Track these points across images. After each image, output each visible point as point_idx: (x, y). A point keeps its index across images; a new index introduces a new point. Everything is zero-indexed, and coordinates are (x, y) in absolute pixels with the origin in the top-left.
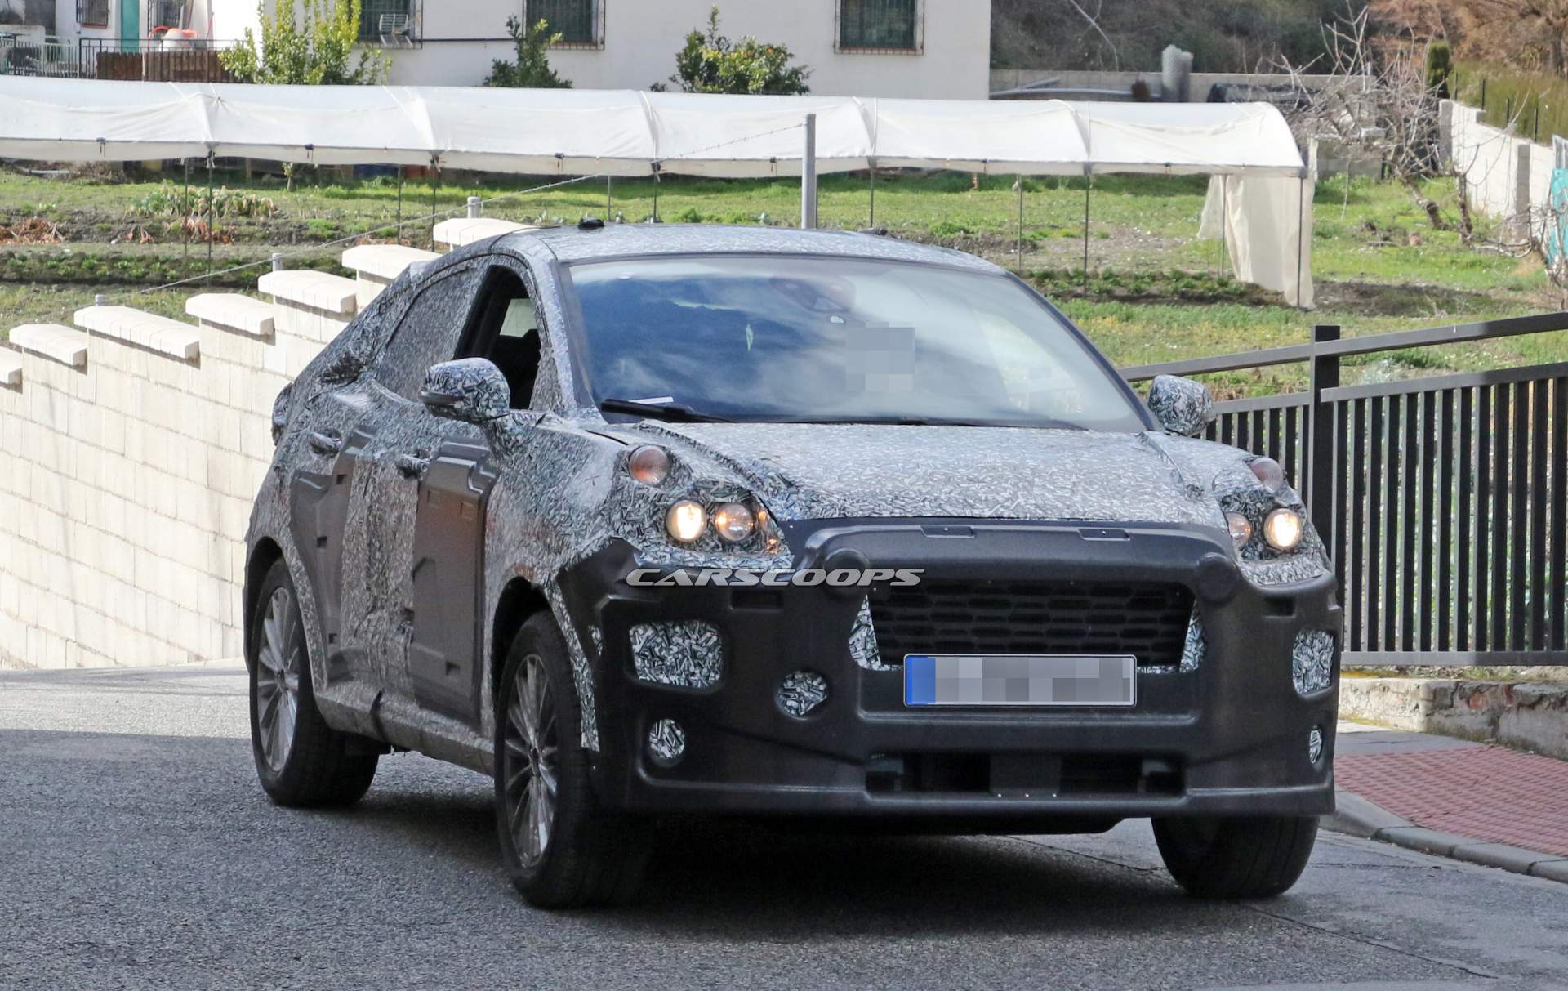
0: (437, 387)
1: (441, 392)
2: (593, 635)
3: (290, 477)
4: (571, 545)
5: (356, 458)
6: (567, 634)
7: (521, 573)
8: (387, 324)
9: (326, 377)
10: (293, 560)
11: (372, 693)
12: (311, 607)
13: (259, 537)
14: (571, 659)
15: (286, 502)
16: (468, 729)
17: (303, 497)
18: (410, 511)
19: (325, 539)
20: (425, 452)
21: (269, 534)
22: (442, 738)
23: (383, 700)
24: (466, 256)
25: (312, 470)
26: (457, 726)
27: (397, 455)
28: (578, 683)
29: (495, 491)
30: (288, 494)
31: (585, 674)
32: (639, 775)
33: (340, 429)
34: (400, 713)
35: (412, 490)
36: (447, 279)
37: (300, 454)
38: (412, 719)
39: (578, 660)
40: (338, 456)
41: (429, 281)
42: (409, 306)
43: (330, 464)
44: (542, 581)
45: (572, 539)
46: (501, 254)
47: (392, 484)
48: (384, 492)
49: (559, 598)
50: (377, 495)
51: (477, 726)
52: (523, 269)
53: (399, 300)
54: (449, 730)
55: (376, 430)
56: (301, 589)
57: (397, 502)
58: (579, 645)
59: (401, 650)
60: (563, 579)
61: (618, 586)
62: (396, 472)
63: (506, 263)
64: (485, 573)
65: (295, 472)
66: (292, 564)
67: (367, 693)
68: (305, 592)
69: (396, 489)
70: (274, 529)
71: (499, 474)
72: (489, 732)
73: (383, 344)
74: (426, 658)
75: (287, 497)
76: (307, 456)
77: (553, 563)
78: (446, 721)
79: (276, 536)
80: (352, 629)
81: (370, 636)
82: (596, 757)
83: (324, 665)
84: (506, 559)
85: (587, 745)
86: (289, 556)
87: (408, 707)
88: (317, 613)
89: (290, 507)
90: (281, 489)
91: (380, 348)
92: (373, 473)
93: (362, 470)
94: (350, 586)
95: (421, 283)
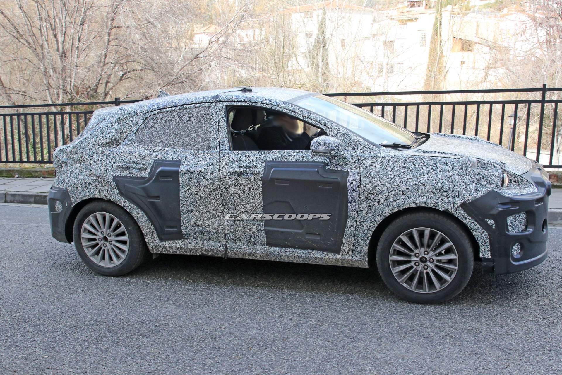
0: (325, 147)
1: (327, 148)
2: (489, 222)
3: (110, 178)
4: (465, 194)
5: (180, 171)
6: (469, 223)
7: (424, 205)
8: (127, 127)
9: (103, 145)
10: (127, 204)
11: (214, 243)
12: (144, 218)
13: (86, 198)
14: (472, 231)
15: (112, 186)
16: (325, 253)
17: (126, 184)
18: (254, 186)
19: (158, 197)
20: (251, 167)
21: (99, 197)
22: (301, 256)
23: (229, 245)
24: (190, 103)
25: (128, 176)
26: (314, 252)
27: (220, 168)
28: (478, 238)
29: (350, 178)
30: (114, 184)
31: (483, 235)
32: (511, 262)
33: (140, 162)
34: (250, 249)
35: (252, 180)
36: (175, 111)
37: (111, 171)
38: (265, 251)
39: (478, 231)
40: (149, 170)
41: (155, 112)
42: (143, 120)
43: (144, 173)
44: (449, 207)
45: (464, 192)
46: (232, 101)
47: (226, 178)
48: (217, 181)
49: (462, 212)
50: (210, 182)
51: (338, 252)
52: (267, 105)
53: (131, 119)
54: (307, 254)
55: (180, 161)
56: (135, 213)
57: (236, 184)
58: (479, 226)
59: (254, 230)
60: (464, 206)
61: (498, 205)
62: (229, 174)
63: (243, 104)
64: (349, 204)
65: (114, 177)
66: (126, 206)
67: (208, 244)
68: (138, 214)
69: (233, 180)
70: (105, 195)
71: (348, 172)
72: (350, 253)
73: (130, 133)
74: (282, 232)
75: (112, 185)
76: (119, 171)
77: (454, 201)
78: (302, 251)
79: (108, 197)
80: (196, 225)
81: (216, 227)
82: (487, 260)
83: (155, 235)
84: (395, 201)
85: (482, 257)
86: (123, 203)
87: (258, 247)
88: (149, 220)
89: (117, 188)
90: (105, 183)
91: (128, 134)
92: (203, 175)
93: (189, 174)
94: (189, 211)
95: (146, 113)
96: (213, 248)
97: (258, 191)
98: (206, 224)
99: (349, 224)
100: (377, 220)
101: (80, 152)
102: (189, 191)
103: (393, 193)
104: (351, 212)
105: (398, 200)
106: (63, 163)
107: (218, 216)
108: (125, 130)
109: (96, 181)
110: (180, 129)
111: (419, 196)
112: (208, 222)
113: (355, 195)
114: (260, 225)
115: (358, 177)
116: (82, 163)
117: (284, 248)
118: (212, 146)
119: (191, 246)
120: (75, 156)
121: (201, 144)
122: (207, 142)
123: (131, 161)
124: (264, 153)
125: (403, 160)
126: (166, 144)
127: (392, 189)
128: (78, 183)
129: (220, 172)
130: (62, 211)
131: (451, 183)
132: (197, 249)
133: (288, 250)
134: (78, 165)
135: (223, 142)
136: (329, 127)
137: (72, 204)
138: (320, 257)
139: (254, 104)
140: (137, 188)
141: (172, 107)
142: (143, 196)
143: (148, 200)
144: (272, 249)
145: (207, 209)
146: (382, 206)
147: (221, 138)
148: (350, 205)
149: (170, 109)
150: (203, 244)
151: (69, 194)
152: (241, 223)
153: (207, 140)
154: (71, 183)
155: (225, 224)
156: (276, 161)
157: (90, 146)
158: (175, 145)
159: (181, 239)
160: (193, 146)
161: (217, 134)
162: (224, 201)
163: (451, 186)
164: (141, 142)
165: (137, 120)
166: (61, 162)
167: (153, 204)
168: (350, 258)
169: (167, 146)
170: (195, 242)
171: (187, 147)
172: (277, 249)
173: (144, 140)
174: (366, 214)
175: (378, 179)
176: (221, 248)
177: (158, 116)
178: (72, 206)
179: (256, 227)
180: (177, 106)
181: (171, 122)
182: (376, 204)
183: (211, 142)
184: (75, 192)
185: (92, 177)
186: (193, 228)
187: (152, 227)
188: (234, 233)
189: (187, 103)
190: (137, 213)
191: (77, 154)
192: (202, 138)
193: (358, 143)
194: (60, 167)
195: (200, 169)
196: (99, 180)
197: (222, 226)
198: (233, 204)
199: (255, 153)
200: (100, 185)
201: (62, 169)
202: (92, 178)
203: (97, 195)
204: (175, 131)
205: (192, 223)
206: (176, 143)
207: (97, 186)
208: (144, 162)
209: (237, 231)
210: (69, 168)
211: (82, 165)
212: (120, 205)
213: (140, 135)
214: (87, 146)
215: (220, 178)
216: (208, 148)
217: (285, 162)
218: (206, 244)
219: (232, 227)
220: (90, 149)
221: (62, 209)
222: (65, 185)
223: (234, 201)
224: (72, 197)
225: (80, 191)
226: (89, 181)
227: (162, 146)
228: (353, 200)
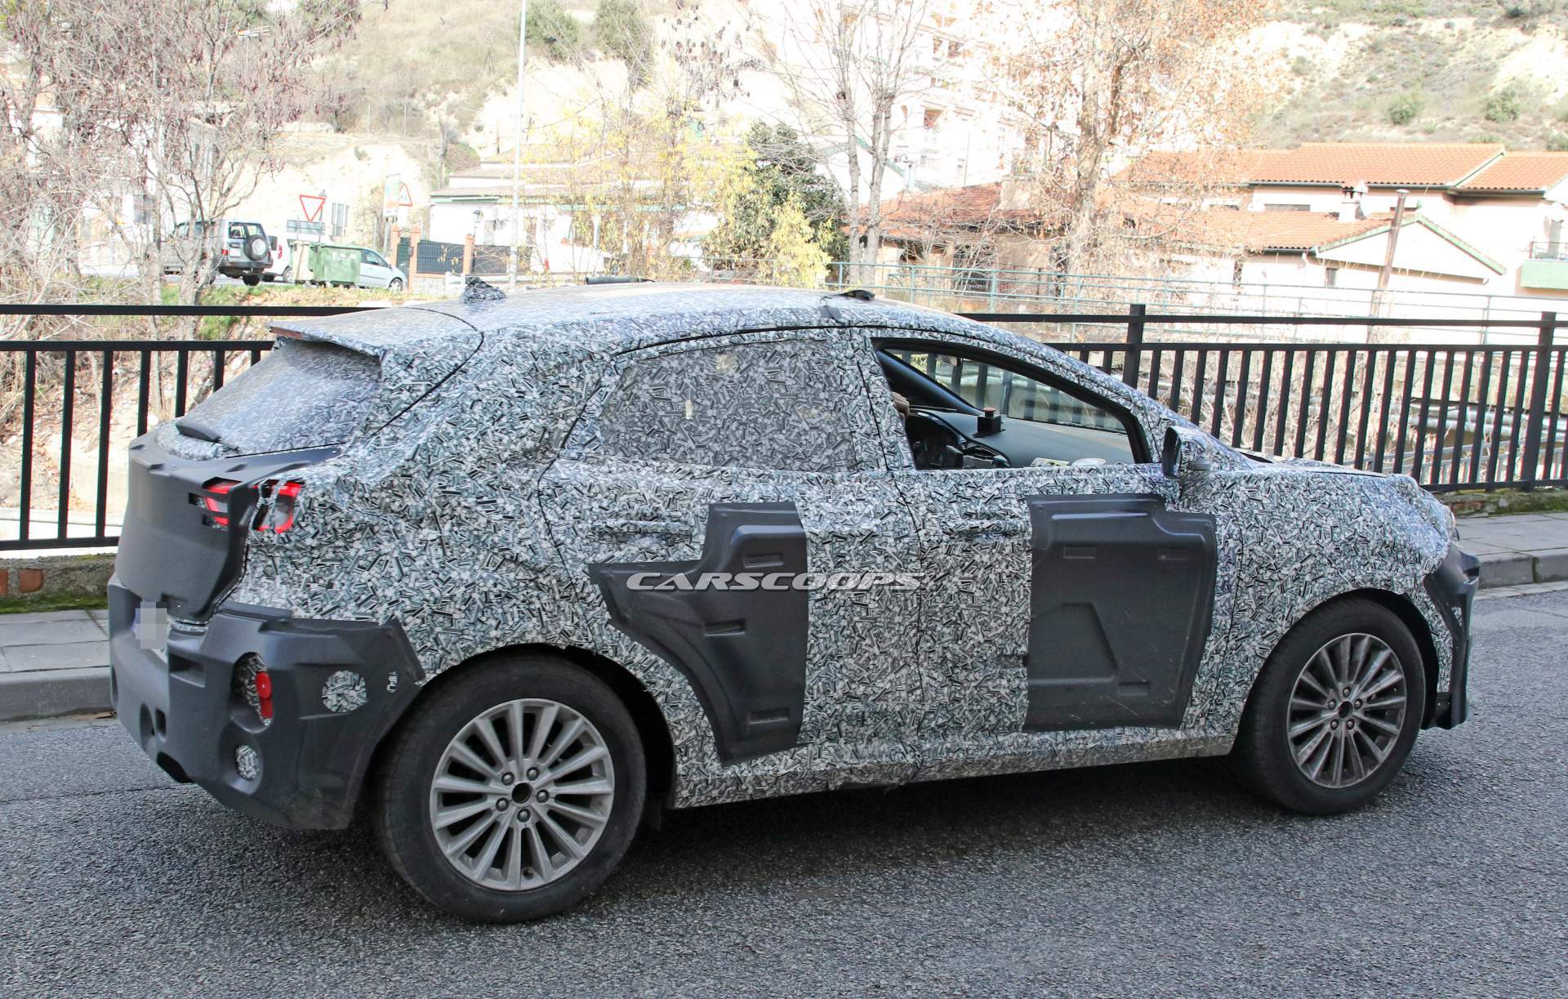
2: (1455, 613)
3: (579, 573)
4: (1427, 555)
5: (808, 535)
6: (1431, 618)
7: (1369, 585)
8: (565, 398)
9: (512, 462)
10: (634, 656)
11: (886, 745)
12: (684, 696)
13: (488, 648)
14: (1433, 635)
15: (589, 599)
16: (1152, 730)
18: (1010, 568)
19: (740, 624)
20: (995, 515)
21: (540, 640)
22: (1101, 747)
23: (928, 746)
24: (761, 327)
25: (638, 560)
26: (1128, 732)
27: (918, 523)
28: (1438, 650)
29: (1222, 532)
30: (594, 591)
31: (1446, 641)
33: (664, 512)
34: (983, 748)
35: (1008, 550)
36: (719, 349)
37: (576, 546)
38: (1019, 746)
39: (1441, 633)
40: (702, 538)
41: (653, 351)
42: (618, 377)
43: (686, 549)
44: (1408, 587)
45: (1425, 550)
46: (886, 327)
47: (940, 550)
48: (914, 559)
49: (1424, 594)
50: (895, 564)
51: (1178, 722)
52: (981, 343)
53: (574, 372)
54: (1114, 738)
55: (791, 505)
56: (661, 682)
57: (967, 564)
58: (1443, 622)
59: (1003, 692)
60: (1426, 581)
61: (1464, 576)
62: (946, 537)
63: (917, 335)
64: (1216, 598)
65: (590, 566)
66: (635, 661)
67: (871, 749)
68: (670, 683)
69: (957, 553)
70: (564, 633)
71: (1212, 518)
72: (1202, 721)
73: (580, 418)
74: (1069, 688)
75: (589, 594)
76: (604, 547)
77: (1415, 571)
78: (1103, 732)
79: (574, 639)
80: (850, 696)
81: (904, 694)
83: (709, 748)
84: (1315, 580)
86: (625, 653)
87: (1001, 739)
88: (698, 700)
89: (604, 604)
90: (562, 589)
91: (574, 424)
92: (877, 545)
93: (837, 545)
94: (832, 656)
95: (618, 354)
96: (885, 759)
97: (1021, 580)
98: (876, 690)
99: (1210, 647)
100: (1279, 629)
101: (432, 486)
103: (1310, 561)
104: (1219, 617)
105: (1322, 576)
106: (361, 527)
107: (906, 664)
108: (561, 410)
109: (526, 587)
110: (752, 406)
111: (1360, 564)
112: (881, 685)
113: (1231, 573)
114: (1017, 676)
115: (1235, 529)
116: (448, 526)
117: (1062, 732)
118: (865, 458)
119: (820, 766)
120: (410, 501)
121: (830, 452)
122: (844, 447)
123: (633, 513)
124: (1012, 476)
126: (716, 453)
127: (1307, 554)
128: (451, 598)
129: (921, 533)
130: (361, 709)
131: (1402, 532)
132: (840, 769)
133: (1072, 735)
134: (429, 533)
135: (894, 444)
136: (1139, 403)
137: (421, 676)
138: (1141, 741)
139: (947, 338)
140: (672, 600)
141: (704, 337)
142: (690, 624)
143: (707, 635)
144: (1036, 739)
145: (881, 645)
146: (1288, 595)
147: (885, 434)
148: (1219, 600)
149: (701, 342)
150: (855, 753)
151: (406, 640)
152: (971, 677)
153: (844, 440)
154: (415, 599)
156: (1049, 497)
157: (469, 463)
158: (748, 458)
159: (788, 749)
160: (805, 458)
161: (872, 422)
163: (1404, 538)
165: (596, 377)
166: (352, 526)
167: (722, 648)
168: (1203, 734)
169: (720, 458)
170: (832, 750)
171: (788, 462)
172: (1047, 736)
173: (638, 440)
174: (1253, 618)
175: (1275, 529)
176: (909, 757)
177: (665, 364)
178: (422, 683)
179: (1009, 681)
180: (720, 334)
181: (717, 386)
182: (1276, 591)
183: (859, 447)
184: (438, 629)
185: (509, 571)
186: (838, 707)
187: (705, 722)
188: (951, 707)
189: (751, 325)
190: (667, 682)
191: (420, 493)
192: (829, 435)
194: (340, 543)
195: (865, 526)
196: (541, 580)
197: (918, 692)
198: (955, 623)
199: (989, 475)
200: (545, 599)
201: (352, 552)
202: (512, 576)
203: (534, 634)
204: (736, 413)
205: (839, 694)
206: (750, 450)
207: (531, 603)
208: (679, 514)
209: (958, 701)
210: (386, 547)
211: (446, 534)
212: (615, 659)
213: (617, 427)
214: (457, 465)
215: (923, 550)
216: (850, 464)
217: (1069, 497)
218: (866, 753)
219: (946, 690)
220: (472, 474)
221: (361, 701)
222: (381, 610)
223: (960, 614)
224: (425, 649)
225: (460, 625)
226: (499, 587)
227: (706, 460)
228: (1227, 587)
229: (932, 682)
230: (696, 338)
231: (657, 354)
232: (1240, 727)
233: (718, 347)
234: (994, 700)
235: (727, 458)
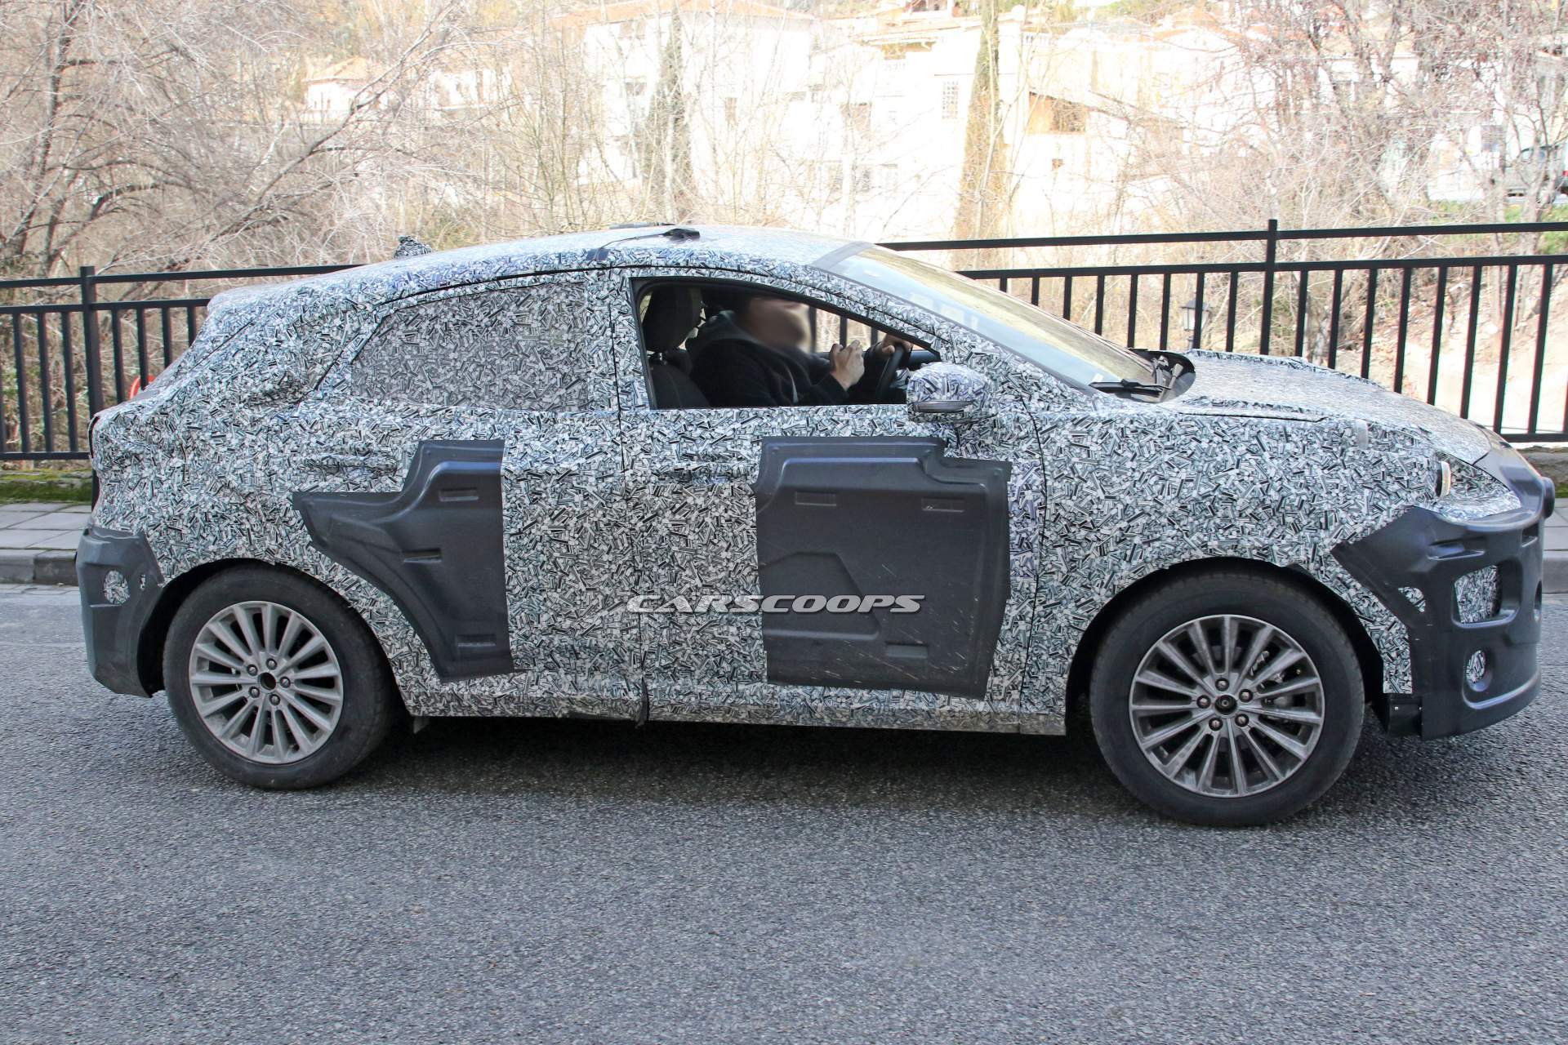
0: (949, 395)
1: (954, 399)
2: (1409, 596)
3: (284, 499)
4: (1344, 520)
5: (502, 471)
6: (1356, 599)
7: (1231, 553)
8: (325, 345)
9: (253, 401)
10: (337, 575)
11: (608, 681)
12: (391, 614)
13: (208, 560)
14: (1362, 621)
15: (292, 523)
16: (942, 697)
17: (336, 516)
18: (730, 513)
19: (436, 551)
20: (719, 456)
21: (249, 555)
22: (871, 709)
23: (654, 686)
24: (519, 273)
25: (341, 490)
26: (908, 695)
27: (626, 463)
28: (1378, 640)
29: (1017, 482)
30: (296, 516)
31: (1393, 630)
32: (1464, 704)
33: (375, 447)
34: (719, 694)
35: (726, 493)
36: (475, 296)
37: (286, 477)
38: (763, 697)
39: (1379, 619)
40: (405, 472)
41: (413, 300)
42: (375, 325)
43: (389, 481)
44: (1303, 558)
45: (1342, 514)
46: (650, 266)
47: (647, 491)
48: (618, 498)
49: (1336, 569)
50: (596, 503)
51: (978, 692)
52: (755, 277)
53: (337, 322)
54: (886, 702)
55: (500, 443)
56: (364, 600)
57: (678, 506)
58: (1381, 607)
59: (732, 639)
60: (1341, 552)
61: (1434, 548)
62: (654, 478)
63: (683, 273)
64: (1012, 557)
65: (295, 494)
66: (336, 579)
67: (591, 682)
68: (373, 602)
69: (666, 494)
70: (268, 551)
71: (1007, 466)
72: (1015, 694)
73: (335, 363)
74: (817, 643)
75: (291, 519)
76: (311, 478)
77: (1316, 539)
78: (874, 693)
79: (278, 556)
80: (554, 629)
81: (616, 632)
82: (1401, 698)
83: (426, 664)
84: (1148, 543)
85: (1390, 691)
86: (326, 572)
87: (741, 687)
88: (407, 619)
89: (305, 528)
90: (267, 513)
91: (330, 367)
92: (575, 483)
93: (532, 482)
94: (533, 589)
95: (382, 304)
96: (605, 694)
97: (743, 526)
98: (584, 625)
99: (1012, 612)
100: (1096, 598)
101: (181, 422)
102: (533, 531)
103: (1142, 520)
104: (1018, 579)
105: (1158, 539)
106: (128, 455)
107: (623, 603)
108: (320, 355)
109: (238, 510)
110: (493, 348)
111: (1218, 527)
112: (590, 621)
113: (1030, 529)
114: (748, 624)
115: (1037, 480)
116: (191, 456)
117: (820, 688)
118: (596, 398)
119: (537, 692)
120: (165, 435)
121: (562, 392)
122: (578, 387)
123: (347, 447)
124: (756, 416)
125: (1163, 429)
126: (451, 394)
127: (1137, 512)
128: (180, 516)
129: (628, 473)
130: (128, 600)
131: (1305, 491)
132: (558, 698)
133: (833, 692)
134: (177, 462)
135: (630, 384)
136: (944, 336)
137: (161, 579)
138: (926, 708)
139: (717, 274)
140: (369, 527)
141: (463, 285)
142: (388, 550)
143: (405, 561)
144: (785, 691)
145: (587, 582)
146: (1109, 559)
147: (621, 374)
148: (1017, 560)
149: (458, 290)
150: (574, 684)
151: (150, 549)
152: (692, 621)
153: (579, 380)
154: (157, 516)
155: (642, 623)
156: (793, 439)
157: (215, 402)
158: (479, 398)
159: (507, 673)
161: (610, 362)
162: (638, 558)
163: (1304, 498)
164: (372, 390)
165: (356, 325)
166: (120, 454)
167: (420, 573)
168: (1015, 708)
169: (453, 398)
170: (550, 679)
171: (519, 401)
172: (800, 690)
173: (382, 382)
174: (1064, 582)
175: (1098, 482)
176: (631, 694)
177: (422, 312)
178: (162, 585)
179: (739, 628)
180: (479, 282)
181: (464, 330)
182: (1094, 554)
183: (591, 387)
184: (172, 542)
185: (225, 495)
186: (544, 638)
187: (417, 640)
188: (671, 650)
189: (511, 271)
190: (371, 601)
191: (172, 428)
192: (564, 375)
193: (1031, 381)
194: (116, 468)
195: (565, 465)
196: (249, 504)
197: (635, 631)
198: (669, 565)
199: (729, 415)
200: (253, 520)
201: (125, 476)
202: (227, 500)
203: (243, 551)
204: (476, 355)
205: (543, 625)
206: (483, 391)
207: (242, 524)
208: (389, 449)
209: (680, 644)
210: (146, 473)
211: (189, 462)
212: (317, 577)
213: (366, 370)
214: (203, 404)
215: (628, 491)
216: (582, 403)
217: (819, 439)
218: (585, 685)
219: (665, 632)
220: (214, 413)
221: (127, 596)
222: (135, 523)
223: (672, 557)
224: (163, 557)
225: (187, 539)
226: (216, 509)
227: (440, 400)
228: (1025, 545)
229: (652, 623)
230: (455, 286)
231: (415, 303)
232: (1068, 705)
233: (474, 294)
234: (722, 647)
235: (460, 397)
